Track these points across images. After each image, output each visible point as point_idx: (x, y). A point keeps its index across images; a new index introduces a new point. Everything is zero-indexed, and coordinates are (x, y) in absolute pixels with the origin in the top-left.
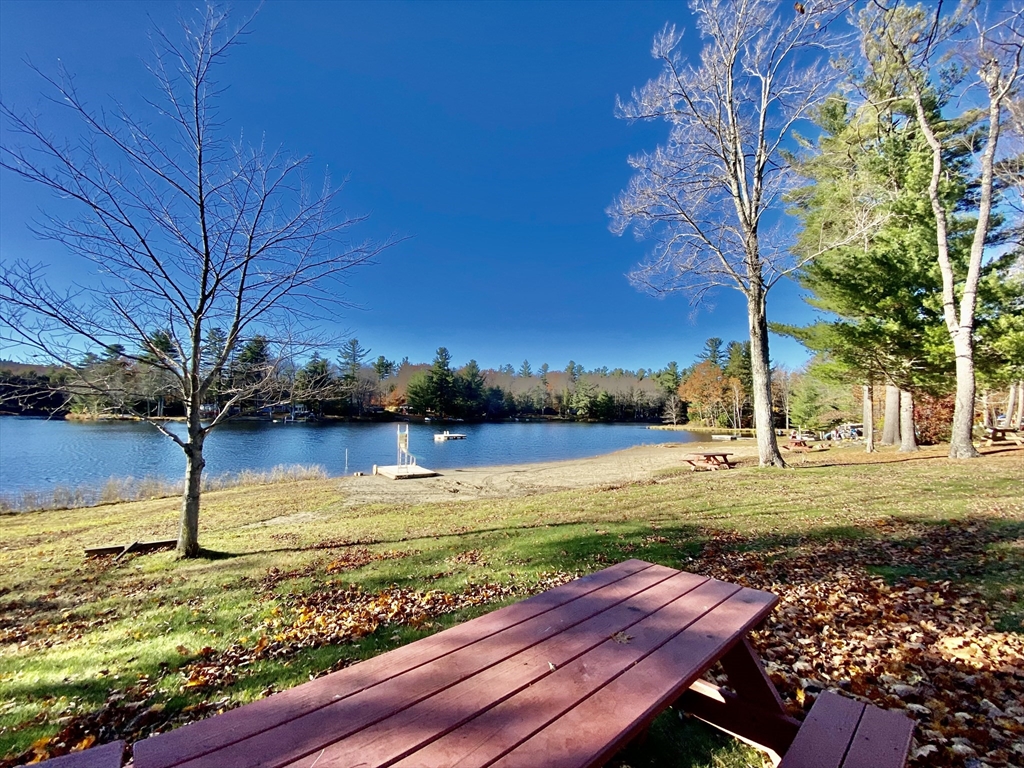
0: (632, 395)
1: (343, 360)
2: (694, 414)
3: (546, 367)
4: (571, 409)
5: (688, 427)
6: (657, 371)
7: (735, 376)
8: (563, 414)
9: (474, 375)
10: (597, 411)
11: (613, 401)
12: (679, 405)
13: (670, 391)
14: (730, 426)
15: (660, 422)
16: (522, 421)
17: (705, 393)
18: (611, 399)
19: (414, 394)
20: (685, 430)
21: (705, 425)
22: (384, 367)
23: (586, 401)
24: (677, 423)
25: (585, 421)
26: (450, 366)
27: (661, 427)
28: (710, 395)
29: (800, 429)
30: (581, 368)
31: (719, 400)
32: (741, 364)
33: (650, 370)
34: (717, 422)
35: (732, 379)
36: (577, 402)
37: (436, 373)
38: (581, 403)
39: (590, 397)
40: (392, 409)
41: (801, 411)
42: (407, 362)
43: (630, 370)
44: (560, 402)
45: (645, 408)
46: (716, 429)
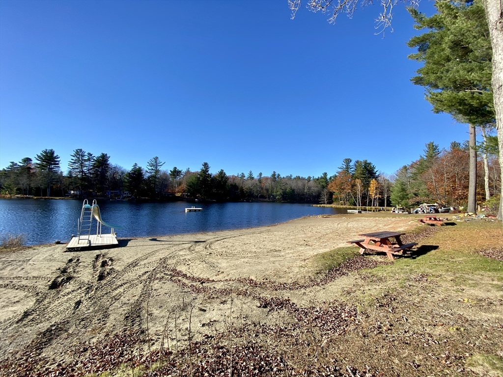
0: (304, 189)
1: (150, 168)
2: (337, 199)
3: (261, 174)
4: (273, 195)
5: (333, 205)
6: (317, 177)
7: (358, 179)
8: (269, 198)
9: (222, 177)
10: (286, 197)
11: (294, 192)
12: (328, 194)
13: (323, 187)
14: (355, 205)
15: (318, 203)
16: (248, 201)
17: (343, 187)
18: (293, 190)
19: (189, 186)
20: (331, 207)
21: (342, 205)
22: (176, 173)
23: (280, 192)
24: (327, 204)
25: (280, 202)
26: (210, 172)
27: (319, 205)
28: (345, 189)
29: (397, 207)
30: (279, 175)
31: (350, 191)
32: (362, 172)
33: (313, 177)
34: (348, 203)
35: (357, 180)
36: (276, 192)
37: (202, 176)
38: (278, 193)
39: (283, 190)
40: (178, 195)
41: (397, 197)
42: (189, 170)
43: (304, 177)
44: (267, 192)
45: (311, 195)
46: (348, 207)
